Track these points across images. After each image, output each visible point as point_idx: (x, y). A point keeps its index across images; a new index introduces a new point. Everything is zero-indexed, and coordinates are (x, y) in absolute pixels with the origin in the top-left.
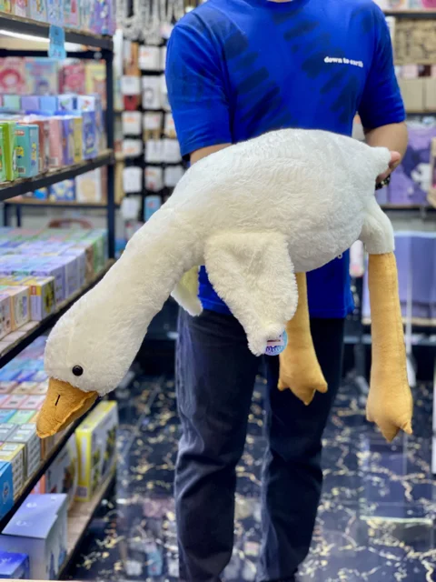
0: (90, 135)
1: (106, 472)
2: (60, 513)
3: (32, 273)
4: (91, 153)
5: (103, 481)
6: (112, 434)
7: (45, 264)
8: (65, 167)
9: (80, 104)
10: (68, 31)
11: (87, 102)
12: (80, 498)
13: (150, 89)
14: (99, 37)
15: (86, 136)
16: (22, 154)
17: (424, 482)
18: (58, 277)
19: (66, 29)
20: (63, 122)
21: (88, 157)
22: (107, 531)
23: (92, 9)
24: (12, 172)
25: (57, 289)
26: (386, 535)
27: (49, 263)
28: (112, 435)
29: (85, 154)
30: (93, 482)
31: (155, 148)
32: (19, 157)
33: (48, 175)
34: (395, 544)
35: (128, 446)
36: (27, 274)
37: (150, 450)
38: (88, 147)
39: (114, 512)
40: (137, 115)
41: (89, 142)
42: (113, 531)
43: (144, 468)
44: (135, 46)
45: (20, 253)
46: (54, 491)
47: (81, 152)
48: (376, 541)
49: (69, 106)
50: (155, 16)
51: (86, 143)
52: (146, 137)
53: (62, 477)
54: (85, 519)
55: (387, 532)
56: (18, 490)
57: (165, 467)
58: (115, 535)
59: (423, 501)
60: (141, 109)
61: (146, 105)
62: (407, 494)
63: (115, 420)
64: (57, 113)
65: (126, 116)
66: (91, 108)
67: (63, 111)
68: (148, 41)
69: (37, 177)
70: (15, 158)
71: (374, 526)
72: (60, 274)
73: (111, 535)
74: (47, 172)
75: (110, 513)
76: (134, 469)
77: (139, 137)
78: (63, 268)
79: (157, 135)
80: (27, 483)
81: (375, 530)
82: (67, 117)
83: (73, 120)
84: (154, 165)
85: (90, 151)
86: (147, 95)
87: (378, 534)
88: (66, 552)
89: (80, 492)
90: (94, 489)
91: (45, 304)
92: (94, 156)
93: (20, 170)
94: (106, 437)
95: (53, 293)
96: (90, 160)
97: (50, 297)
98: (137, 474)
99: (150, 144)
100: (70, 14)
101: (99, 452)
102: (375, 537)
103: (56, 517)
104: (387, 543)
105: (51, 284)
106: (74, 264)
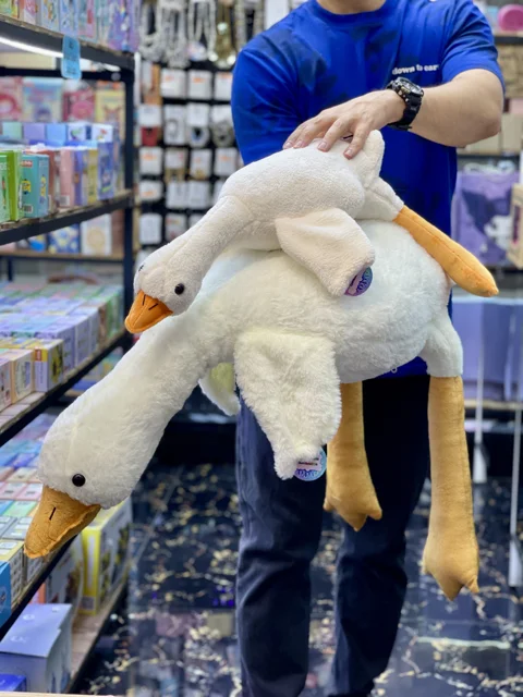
0: (106, 171)
1: (117, 580)
2: (63, 627)
3: (36, 335)
4: (108, 192)
5: (114, 590)
6: (126, 533)
7: (51, 324)
8: (77, 207)
9: (95, 133)
10: (84, 44)
11: (104, 132)
12: (87, 611)
13: (174, 121)
14: (119, 54)
15: (102, 172)
16: (29, 189)
17: (498, 596)
18: (67, 340)
19: (81, 41)
20: (76, 155)
21: (104, 198)
22: (117, 651)
23: (111, 20)
24: (17, 210)
25: (66, 354)
26: (455, 659)
27: (55, 324)
28: (124, 534)
29: (101, 193)
30: (101, 591)
31: (178, 191)
32: (25, 193)
33: (58, 217)
34: (467, 670)
35: (142, 549)
36: (30, 336)
37: (169, 554)
38: (104, 185)
39: (126, 628)
40: (157, 152)
41: (106, 179)
42: (124, 651)
43: (161, 577)
44: (157, 69)
45: (20, 311)
46: (55, 601)
47: (96, 191)
48: (443, 666)
49: (82, 136)
50: (181, 34)
51: (102, 180)
52: (167, 178)
53: (65, 583)
54: (93, 635)
55: (456, 655)
56: (16, 598)
57: (186, 575)
58: (127, 656)
59: (499, 619)
60: (162, 144)
61: (169, 140)
62: (479, 610)
63: (128, 517)
64: (67, 144)
65: (144, 152)
66: (108, 138)
67: (75, 141)
68: (172, 63)
69: (45, 218)
70: (20, 194)
71: (440, 649)
72: (68, 336)
73: (123, 655)
74: (56, 213)
75: (121, 630)
76: (148, 577)
77: (160, 178)
78: (73, 329)
79: (181, 176)
80: (26, 588)
81: (442, 653)
82: (80, 148)
83: (87, 152)
84: (177, 211)
85: (105, 190)
86: (171, 128)
87: (445, 657)
88: (69, 675)
89: (86, 603)
90: (102, 600)
91: (51, 372)
92: (110, 197)
93: (26, 209)
94: (118, 537)
95: (61, 358)
96: (106, 201)
97: (58, 364)
98: (153, 583)
99: (172, 187)
100: (86, 24)
101: (109, 555)
102: (441, 661)
103: (59, 631)
104: (457, 669)
105: (58, 348)
106: (85, 324)
